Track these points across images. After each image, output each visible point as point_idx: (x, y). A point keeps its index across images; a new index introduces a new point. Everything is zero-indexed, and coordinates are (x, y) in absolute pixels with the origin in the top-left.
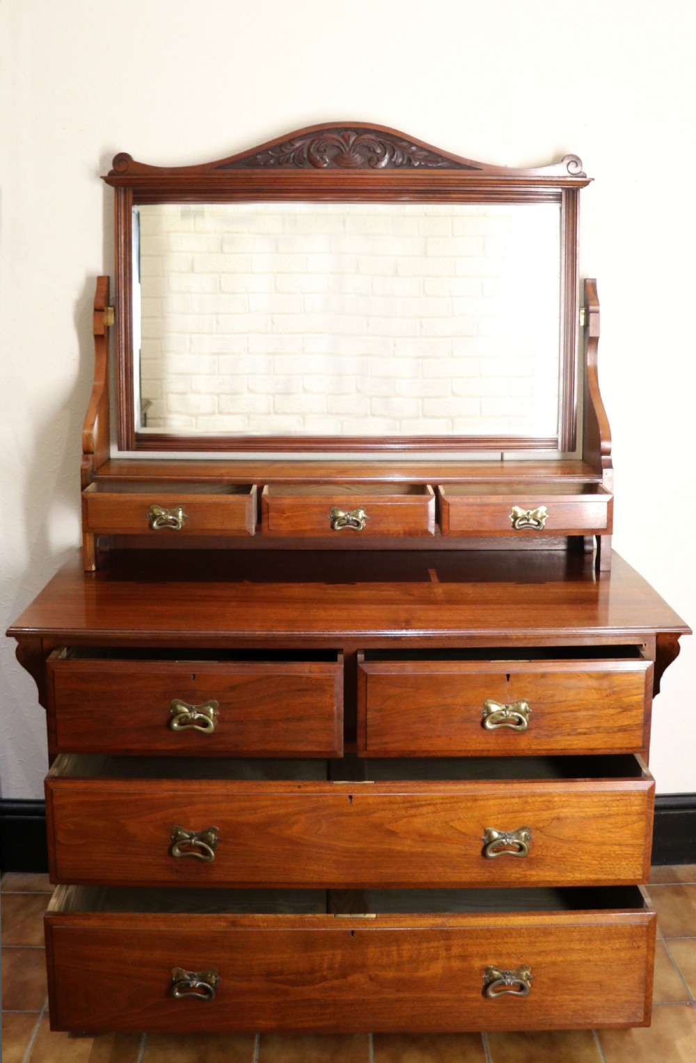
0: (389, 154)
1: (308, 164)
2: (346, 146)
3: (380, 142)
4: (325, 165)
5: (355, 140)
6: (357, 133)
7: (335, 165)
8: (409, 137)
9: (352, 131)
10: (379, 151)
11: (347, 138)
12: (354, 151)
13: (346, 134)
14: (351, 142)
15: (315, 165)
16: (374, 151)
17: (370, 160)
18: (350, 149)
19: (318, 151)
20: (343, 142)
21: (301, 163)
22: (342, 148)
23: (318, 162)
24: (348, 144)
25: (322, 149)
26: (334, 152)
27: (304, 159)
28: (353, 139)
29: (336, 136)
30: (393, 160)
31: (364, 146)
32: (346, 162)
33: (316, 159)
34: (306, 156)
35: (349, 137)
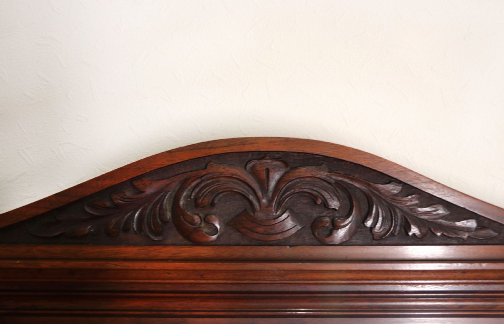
0: (360, 210)
1: (174, 236)
2: (260, 194)
3: (338, 184)
4: (214, 237)
5: (279, 182)
6: (286, 164)
7: (235, 237)
8: (406, 171)
9: (277, 159)
10: (335, 204)
11: (263, 175)
12: (279, 205)
13: (262, 165)
14: (272, 184)
15: (191, 237)
16: (325, 205)
17: (315, 225)
18: (270, 201)
19: (196, 204)
20: (255, 186)
21: (157, 234)
22: (251, 197)
23: (197, 230)
24: (265, 189)
25: (207, 201)
26: (234, 207)
27: (165, 222)
28: (276, 176)
29: (238, 171)
30: (369, 223)
31: (302, 194)
32: (261, 230)
33: (192, 222)
34: (169, 215)
35: (268, 171)
